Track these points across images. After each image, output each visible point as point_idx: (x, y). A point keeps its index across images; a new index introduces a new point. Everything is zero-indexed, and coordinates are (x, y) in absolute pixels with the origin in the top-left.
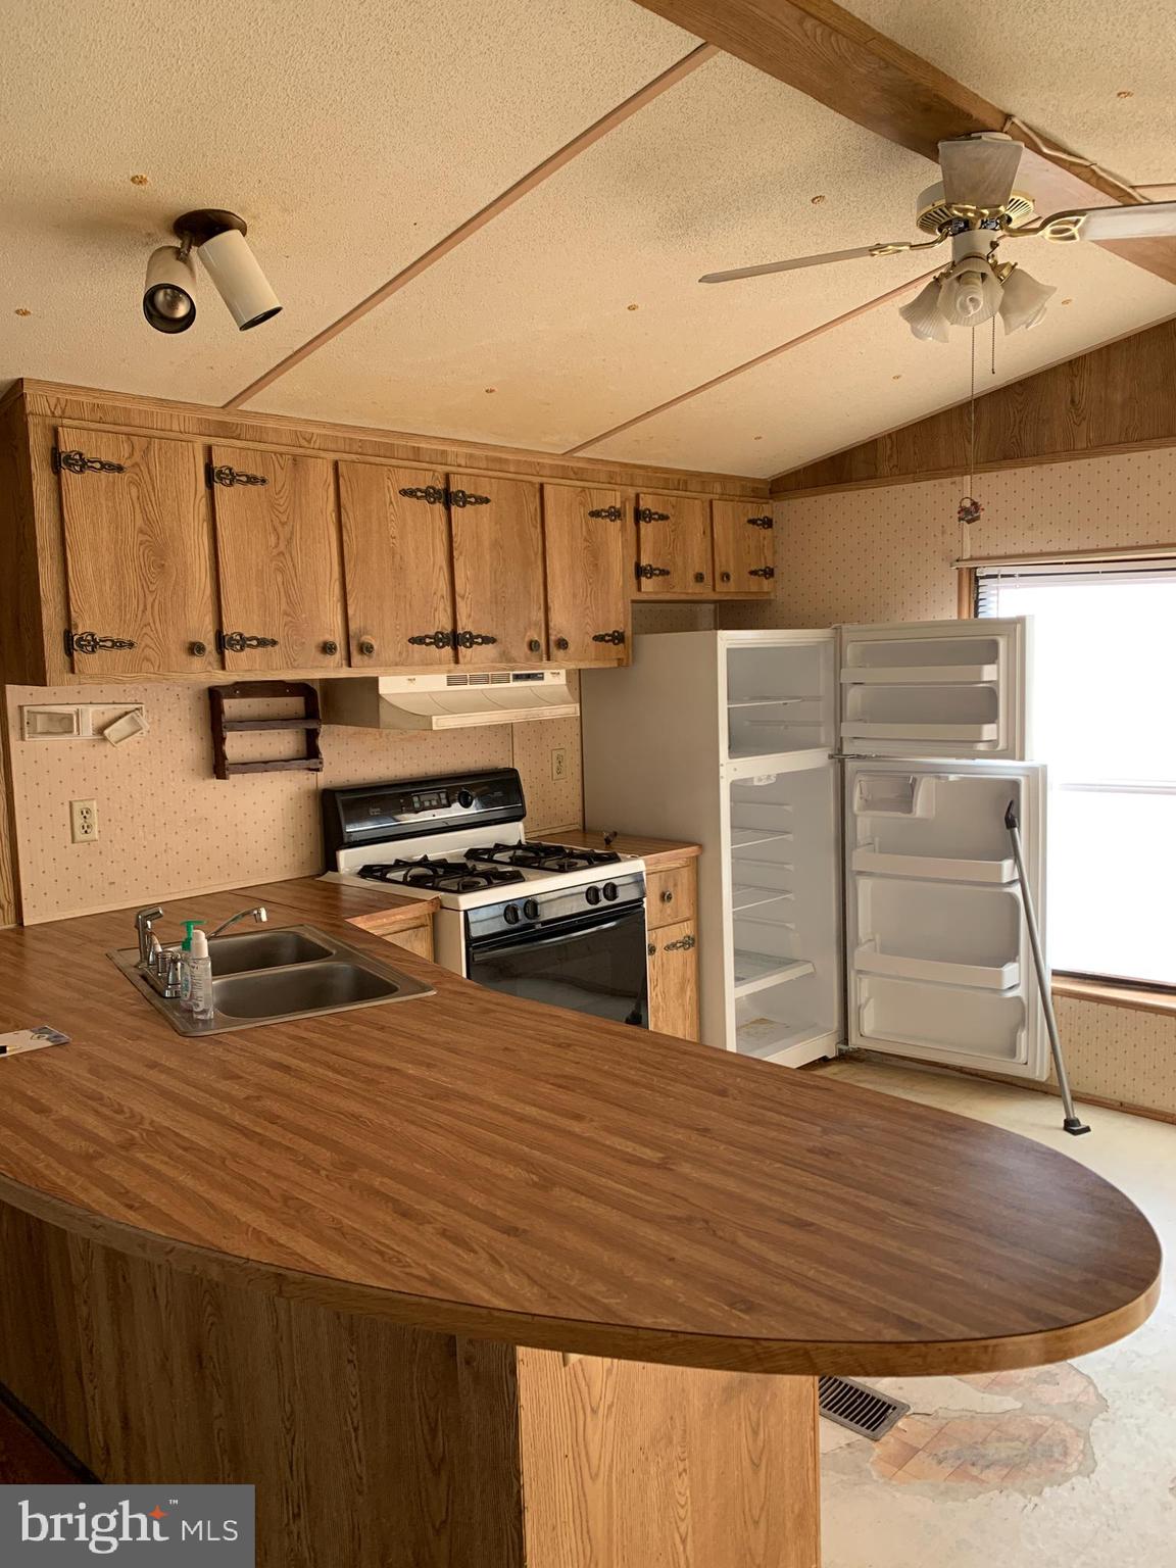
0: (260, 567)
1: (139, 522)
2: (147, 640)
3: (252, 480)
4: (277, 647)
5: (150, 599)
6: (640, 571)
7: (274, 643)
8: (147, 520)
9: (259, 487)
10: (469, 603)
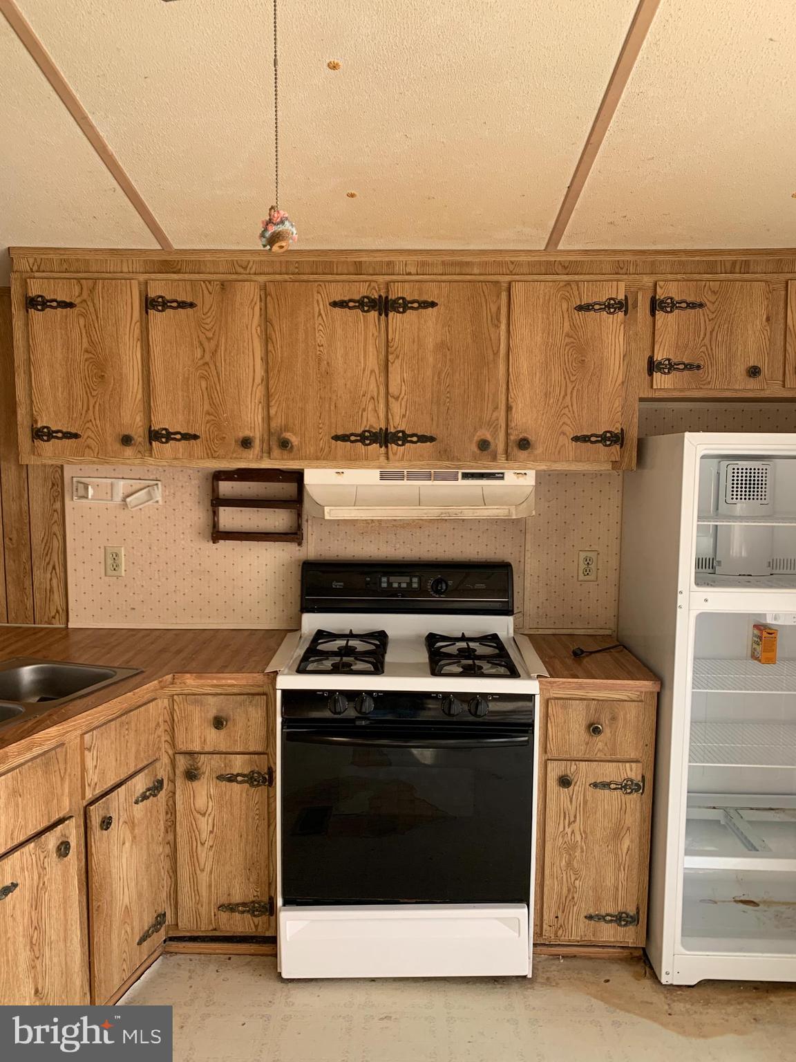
0: (186, 375)
1: (85, 345)
2: (90, 433)
3: (182, 305)
4: (198, 441)
5: (92, 401)
6: (653, 367)
7: (195, 437)
8: (91, 342)
9: (190, 311)
10: (403, 404)
